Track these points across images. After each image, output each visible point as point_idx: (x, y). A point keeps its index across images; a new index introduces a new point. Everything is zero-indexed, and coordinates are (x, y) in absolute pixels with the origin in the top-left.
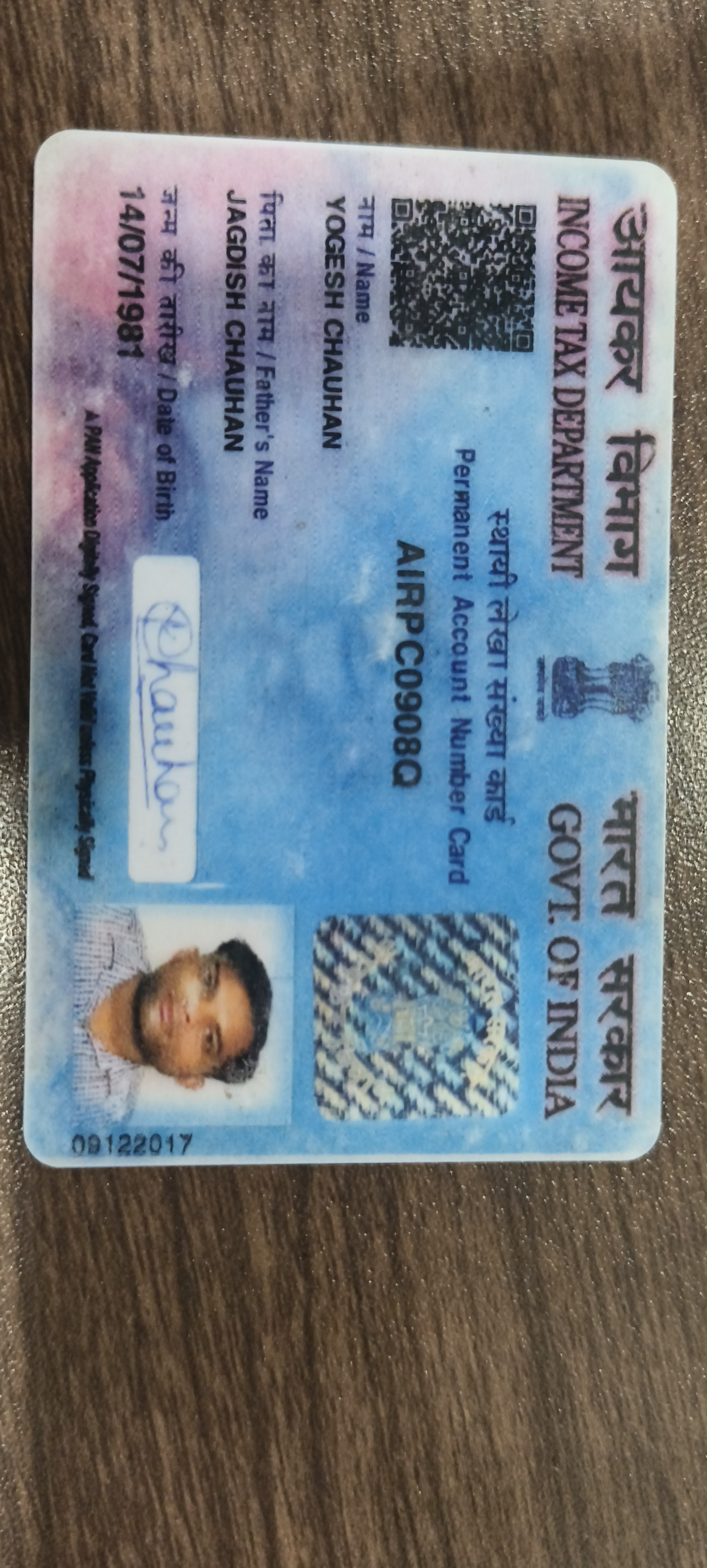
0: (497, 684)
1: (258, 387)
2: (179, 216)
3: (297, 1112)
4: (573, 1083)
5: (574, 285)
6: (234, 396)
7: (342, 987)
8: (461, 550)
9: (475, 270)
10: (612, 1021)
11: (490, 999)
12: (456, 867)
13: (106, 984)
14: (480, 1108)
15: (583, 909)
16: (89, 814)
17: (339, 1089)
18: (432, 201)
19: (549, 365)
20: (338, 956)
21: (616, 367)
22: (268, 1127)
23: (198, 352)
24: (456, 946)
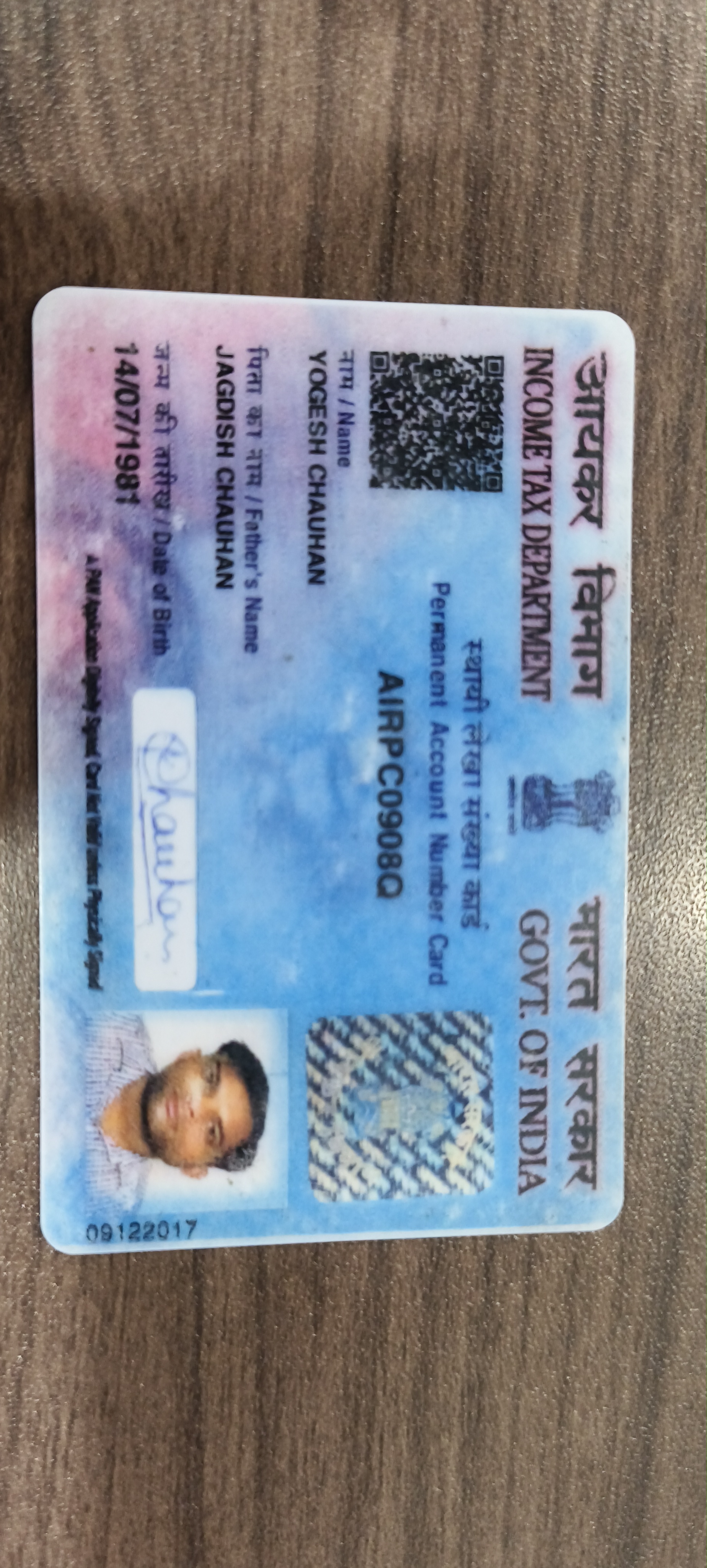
0: (471, 802)
1: (248, 529)
2: (172, 371)
3: (293, 1196)
4: (543, 1162)
5: (541, 430)
6: (225, 537)
7: (333, 1081)
8: (438, 679)
9: (449, 418)
10: (579, 1104)
11: (468, 1088)
12: (436, 970)
13: (115, 1085)
14: (459, 1186)
15: (551, 1003)
16: (97, 930)
17: (332, 1173)
18: (407, 353)
19: (517, 504)
20: (329, 1053)
21: (580, 506)
22: (265, 1211)
23: (191, 497)
24: (436, 1041)
